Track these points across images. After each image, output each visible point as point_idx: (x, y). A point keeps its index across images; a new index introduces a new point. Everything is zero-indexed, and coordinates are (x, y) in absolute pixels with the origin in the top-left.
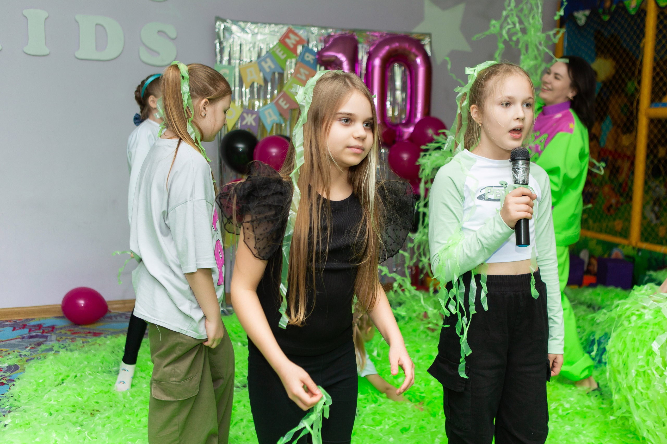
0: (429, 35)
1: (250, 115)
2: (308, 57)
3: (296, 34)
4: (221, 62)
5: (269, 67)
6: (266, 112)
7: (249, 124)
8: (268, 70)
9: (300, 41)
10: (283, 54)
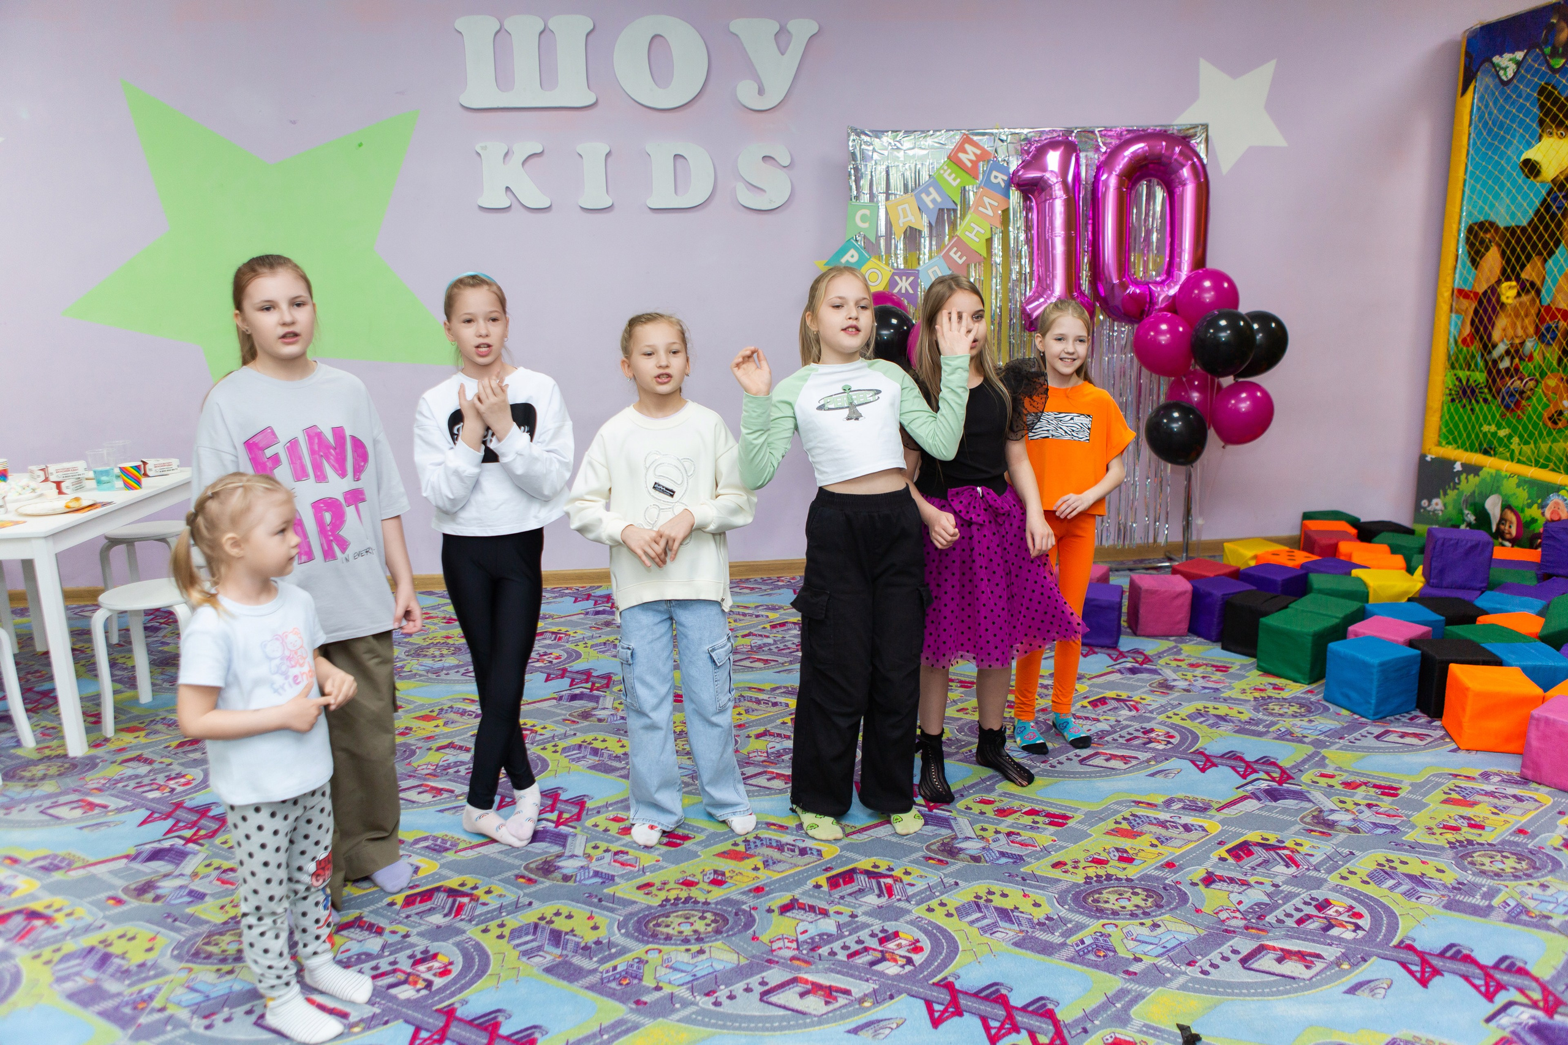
0: (1206, 127)
1: (904, 278)
2: (996, 177)
3: (975, 144)
4: (857, 198)
5: (934, 201)
6: (930, 272)
7: (903, 291)
8: (931, 206)
9: (984, 156)
10: (954, 179)
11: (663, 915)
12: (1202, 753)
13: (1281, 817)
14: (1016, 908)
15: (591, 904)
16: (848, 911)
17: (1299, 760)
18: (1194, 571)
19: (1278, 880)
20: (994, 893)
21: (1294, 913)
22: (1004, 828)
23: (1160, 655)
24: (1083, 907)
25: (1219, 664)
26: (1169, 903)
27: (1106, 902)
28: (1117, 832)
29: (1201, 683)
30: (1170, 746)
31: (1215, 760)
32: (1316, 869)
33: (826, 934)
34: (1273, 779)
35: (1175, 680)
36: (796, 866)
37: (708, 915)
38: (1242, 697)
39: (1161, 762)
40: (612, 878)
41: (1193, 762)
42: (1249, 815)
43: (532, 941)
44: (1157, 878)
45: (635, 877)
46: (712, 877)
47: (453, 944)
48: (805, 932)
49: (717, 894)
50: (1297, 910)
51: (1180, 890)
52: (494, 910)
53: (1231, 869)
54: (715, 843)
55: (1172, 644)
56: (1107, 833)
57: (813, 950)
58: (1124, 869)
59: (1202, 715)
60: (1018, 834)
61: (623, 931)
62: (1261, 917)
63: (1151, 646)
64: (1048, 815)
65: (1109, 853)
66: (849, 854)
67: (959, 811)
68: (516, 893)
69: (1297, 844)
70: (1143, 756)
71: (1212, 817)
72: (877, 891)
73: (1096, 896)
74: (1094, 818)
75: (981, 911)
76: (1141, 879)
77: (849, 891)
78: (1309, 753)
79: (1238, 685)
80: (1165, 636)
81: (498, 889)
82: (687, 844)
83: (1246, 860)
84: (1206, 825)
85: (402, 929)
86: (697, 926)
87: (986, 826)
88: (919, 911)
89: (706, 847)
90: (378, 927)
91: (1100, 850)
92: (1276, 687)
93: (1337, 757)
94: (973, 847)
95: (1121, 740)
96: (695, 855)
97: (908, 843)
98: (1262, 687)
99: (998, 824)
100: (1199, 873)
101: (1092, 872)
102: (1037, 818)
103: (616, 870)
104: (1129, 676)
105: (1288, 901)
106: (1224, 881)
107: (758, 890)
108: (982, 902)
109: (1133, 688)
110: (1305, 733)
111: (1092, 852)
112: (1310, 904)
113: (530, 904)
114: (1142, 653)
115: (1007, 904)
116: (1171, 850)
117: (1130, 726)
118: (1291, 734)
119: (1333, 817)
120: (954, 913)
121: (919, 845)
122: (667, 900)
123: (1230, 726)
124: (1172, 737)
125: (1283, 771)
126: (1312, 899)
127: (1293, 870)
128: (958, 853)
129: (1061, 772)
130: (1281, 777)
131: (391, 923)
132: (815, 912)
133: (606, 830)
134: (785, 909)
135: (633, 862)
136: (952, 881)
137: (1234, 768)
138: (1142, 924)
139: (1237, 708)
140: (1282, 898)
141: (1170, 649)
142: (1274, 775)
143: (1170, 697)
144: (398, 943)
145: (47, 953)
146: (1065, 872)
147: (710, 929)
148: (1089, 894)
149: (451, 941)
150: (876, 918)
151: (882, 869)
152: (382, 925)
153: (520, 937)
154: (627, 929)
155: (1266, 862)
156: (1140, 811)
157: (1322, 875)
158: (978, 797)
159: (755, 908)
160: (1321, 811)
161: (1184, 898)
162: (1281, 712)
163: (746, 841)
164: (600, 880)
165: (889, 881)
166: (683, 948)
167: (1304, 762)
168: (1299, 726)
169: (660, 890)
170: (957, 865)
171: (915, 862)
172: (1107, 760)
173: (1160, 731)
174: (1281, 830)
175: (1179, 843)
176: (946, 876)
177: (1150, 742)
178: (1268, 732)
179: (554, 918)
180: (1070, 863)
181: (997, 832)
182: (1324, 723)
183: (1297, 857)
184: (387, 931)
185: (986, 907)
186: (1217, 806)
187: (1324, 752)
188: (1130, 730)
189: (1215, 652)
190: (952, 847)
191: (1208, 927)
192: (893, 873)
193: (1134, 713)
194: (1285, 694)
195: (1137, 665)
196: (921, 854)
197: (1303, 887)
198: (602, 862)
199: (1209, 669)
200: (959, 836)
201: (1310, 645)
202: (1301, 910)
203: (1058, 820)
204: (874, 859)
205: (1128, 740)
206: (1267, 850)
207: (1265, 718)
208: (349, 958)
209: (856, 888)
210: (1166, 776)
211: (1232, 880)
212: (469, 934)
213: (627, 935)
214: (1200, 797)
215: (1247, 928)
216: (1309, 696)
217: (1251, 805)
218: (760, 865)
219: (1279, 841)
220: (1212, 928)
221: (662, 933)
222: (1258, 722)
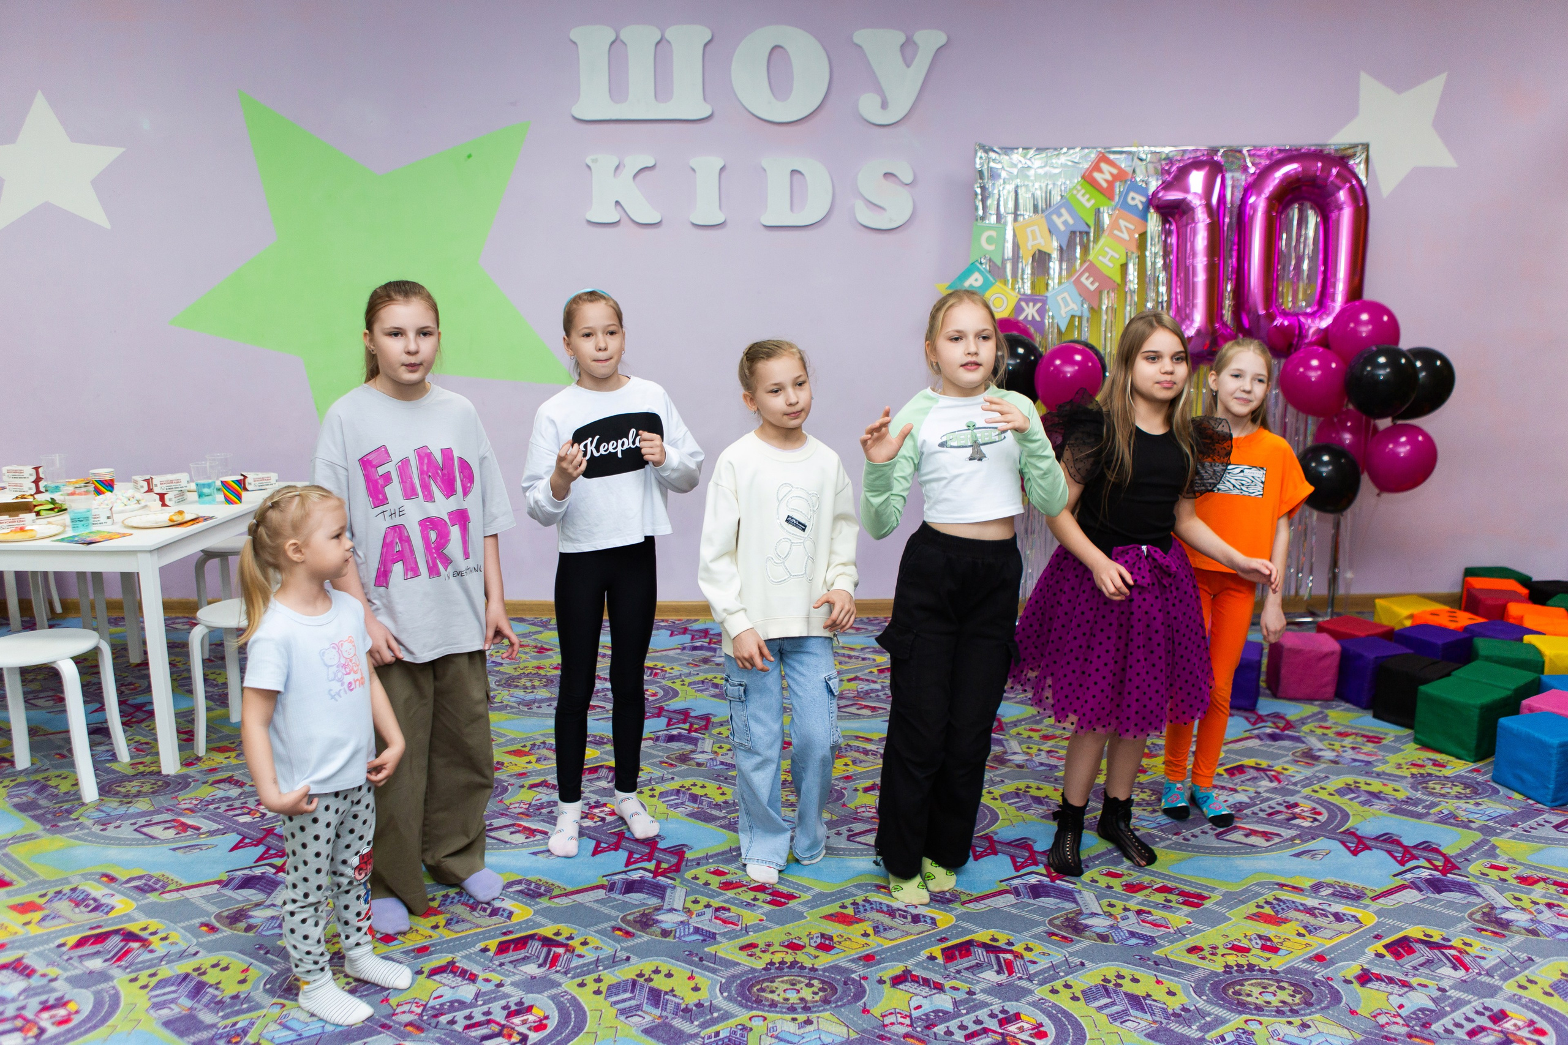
11: (767, 980)
12: (1353, 834)
13: (1446, 911)
14: (1149, 996)
15: (691, 963)
16: (964, 987)
17: (1465, 847)
18: (1343, 630)
19: (1445, 984)
20: (1123, 977)
21: (1464, 1023)
22: (1133, 905)
23: (1303, 721)
24: (1223, 999)
25: (1371, 734)
26: (1320, 1001)
27: (1249, 995)
28: (1258, 917)
29: (1350, 754)
30: (1317, 823)
31: (1369, 843)
32: (1489, 974)
33: (942, 1011)
34: (1436, 868)
35: (1321, 750)
36: (909, 934)
37: (815, 982)
38: (1398, 772)
39: (1307, 841)
40: (713, 936)
41: (1344, 843)
42: (1408, 907)
43: (630, 999)
44: (1305, 973)
45: (738, 937)
46: (819, 941)
47: (548, 997)
48: (919, 1007)
49: (824, 960)
50: (1468, 1019)
51: (1332, 987)
52: (591, 963)
53: (1388, 967)
54: (822, 905)
55: (1316, 709)
56: (1248, 918)
57: (928, 1027)
58: (1268, 959)
59: (1352, 791)
60: (1149, 913)
61: (725, 994)
62: (1426, 1025)
63: (1294, 711)
64: (1182, 893)
65: (1250, 940)
66: (965, 924)
67: (1084, 884)
68: (613, 946)
69: (1465, 944)
70: (1287, 833)
71: (1366, 907)
72: (996, 967)
73: (1237, 988)
74: (1232, 899)
75: (1110, 997)
76: (1288, 971)
77: (966, 965)
78: (1477, 840)
79: (1394, 759)
80: (1309, 699)
81: (595, 941)
82: (792, 904)
83: (1407, 958)
84: (1359, 916)
85: (496, 978)
86: (803, 994)
87: (1113, 901)
88: (1041, 992)
89: (812, 908)
90: (471, 974)
91: (1241, 936)
92: (1436, 764)
93: (1507, 846)
94: (1100, 924)
95: (1262, 814)
96: (801, 916)
97: (1029, 916)
98: (1420, 762)
99: (1127, 901)
100: (1353, 969)
101: (1232, 960)
102: (1170, 897)
103: (717, 927)
104: (1268, 742)
105: (1457, 1008)
106: (1382, 980)
107: (868, 958)
108: (1110, 986)
109: (1276, 757)
110: (1471, 817)
111: (1231, 938)
112: (1482, 1014)
113: (628, 959)
114: (1282, 718)
115: (1138, 990)
116: (1320, 941)
117: (1272, 799)
118: (1455, 817)
119: (1507, 916)
120: (1081, 996)
121: (1041, 919)
122: (772, 963)
123: (1384, 805)
124: (1319, 814)
125: (1447, 859)
126: (1486, 1008)
127: (1461, 973)
128: (1083, 930)
129: (1195, 846)
130: (1445, 866)
131: (484, 970)
132: (929, 986)
133: (707, 884)
134: (897, 981)
135: (735, 920)
136: (1078, 961)
137: (1390, 853)
138: (1290, 1023)
139: (1392, 785)
140: (1450, 1005)
141: (1314, 715)
142: (1437, 863)
143: (1316, 769)
144: (492, 992)
145: (143, 978)
146: (1203, 958)
147: (817, 998)
148: (1229, 985)
149: (546, 994)
150: (996, 996)
151: (1001, 943)
152: (475, 972)
153: (618, 994)
154: (729, 992)
155: (1429, 963)
156: (1285, 895)
157: (1496, 981)
158: (1104, 869)
159: (865, 978)
160: (1493, 908)
161: (1336, 997)
162: (1443, 792)
163: (854, 904)
164: (701, 938)
165: (1009, 956)
166: (789, 1017)
167: (1471, 850)
168: (1464, 808)
169: (764, 952)
170: (1082, 944)
171: (1036, 937)
172: (1247, 836)
173: (1305, 806)
174: (1446, 926)
175: (1330, 933)
176: (1071, 954)
177: (1295, 817)
178: (1428, 814)
179: (653, 976)
180: (1207, 948)
181: (1126, 909)
182: (1495, 807)
183: (1467, 959)
184: (480, 978)
185: (1116, 992)
186: (1372, 894)
187: (1494, 840)
188: (1272, 803)
189: (1367, 721)
190: (1077, 923)
191: (1365, 1032)
192: (1013, 948)
193: (1275, 784)
194: (1447, 772)
195: (1277, 731)
196: (1043, 928)
197: (1474, 994)
198: (703, 918)
199: (1359, 739)
200: (1085, 911)
201: (1476, 719)
202: (1472, 1021)
203: (1193, 900)
204: (992, 931)
205: (1270, 815)
206: (1431, 948)
207: (1425, 797)
208: (442, 1005)
209: (973, 963)
210: (1313, 857)
211: (1391, 980)
212: (564, 987)
213: (730, 999)
214: (1352, 883)
215: (1410, 1036)
216: (1475, 775)
217: (1410, 896)
218: (870, 931)
219: (1444, 939)
220: (1370, 1033)
221: (767, 999)
222: (1416, 802)
